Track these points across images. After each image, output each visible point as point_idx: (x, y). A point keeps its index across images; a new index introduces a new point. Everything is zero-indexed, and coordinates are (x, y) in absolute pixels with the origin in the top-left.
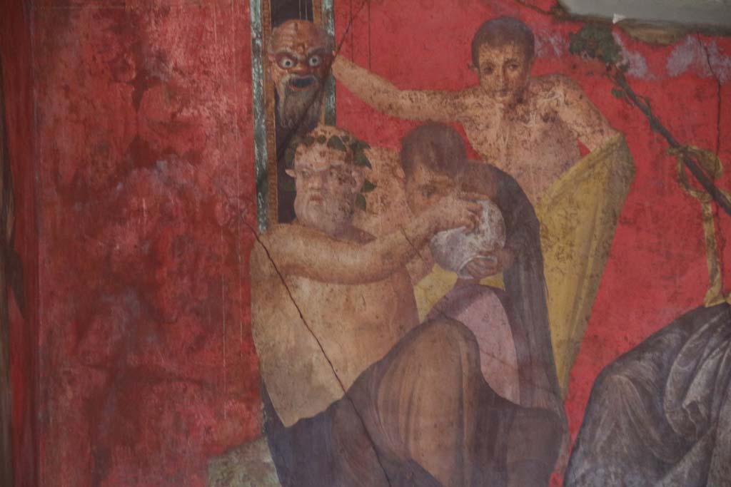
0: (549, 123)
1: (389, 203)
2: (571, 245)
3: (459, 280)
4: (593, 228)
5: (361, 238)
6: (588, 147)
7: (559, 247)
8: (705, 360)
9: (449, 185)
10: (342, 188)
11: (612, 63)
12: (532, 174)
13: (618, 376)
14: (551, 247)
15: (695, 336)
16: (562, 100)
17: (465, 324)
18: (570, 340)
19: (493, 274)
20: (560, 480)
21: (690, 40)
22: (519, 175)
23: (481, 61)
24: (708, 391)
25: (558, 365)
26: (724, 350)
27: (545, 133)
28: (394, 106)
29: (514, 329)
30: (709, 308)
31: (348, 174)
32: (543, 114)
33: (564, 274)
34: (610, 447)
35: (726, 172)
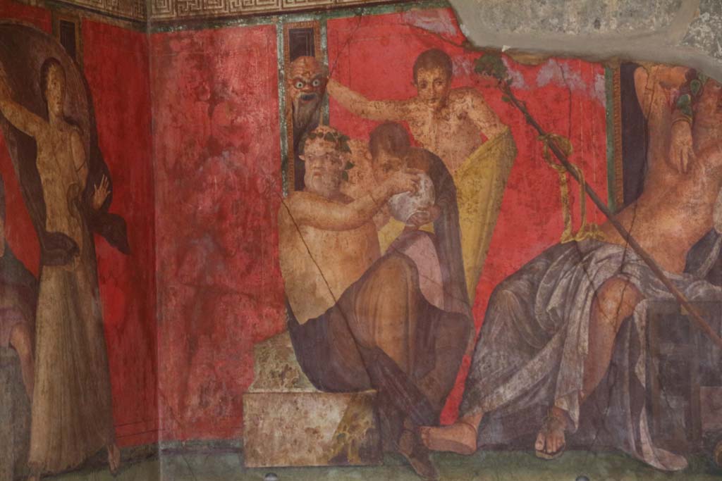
0: (462, 121)
1: (362, 176)
3: (406, 227)
4: (490, 192)
5: (345, 200)
6: (487, 136)
7: (469, 205)
8: (561, 279)
9: (399, 164)
10: (334, 167)
11: (502, 78)
12: (451, 156)
13: (506, 291)
14: (463, 204)
15: (555, 264)
16: (470, 105)
17: (410, 256)
18: (476, 267)
19: (427, 223)
20: (469, 360)
21: (551, 62)
22: (444, 156)
23: (419, 79)
24: (562, 300)
25: (468, 282)
26: (573, 273)
27: (460, 127)
28: (365, 112)
30: (564, 244)
31: (336, 158)
32: (458, 115)
33: (472, 222)
34: (500, 338)
35: (575, 151)
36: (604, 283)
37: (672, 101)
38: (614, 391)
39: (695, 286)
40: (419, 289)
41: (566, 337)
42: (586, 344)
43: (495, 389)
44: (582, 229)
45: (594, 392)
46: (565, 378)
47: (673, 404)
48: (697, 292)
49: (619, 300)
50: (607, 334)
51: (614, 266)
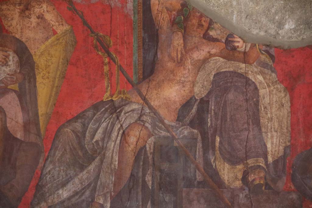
0: (40, 20)
2: (49, 73)
4: (58, 66)
6: (57, 31)
7: (43, 74)
8: (102, 123)
12: (32, 42)
13: (66, 129)
14: (40, 73)
15: (99, 113)
16: (45, 10)
18: (47, 113)
19: (14, 84)
20: (39, 173)
22: (27, 41)
24: (103, 136)
25: (41, 124)
26: (110, 119)
27: (38, 24)
29: (23, 108)
30: (105, 101)
32: (37, 16)
33: (45, 85)
34: (62, 159)
35: (114, 45)
36: (129, 126)
37: (172, 19)
38: (132, 192)
39: (183, 129)
40: (7, 127)
41: (104, 158)
42: (117, 163)
43: (56, 191)
44: (117, 92)
45: (120, 191)
46: (102, 184)
47: (167, 199)
48: (183, 133)
49: (138, 137)
50: (130, 157)
51: (136, 116)
